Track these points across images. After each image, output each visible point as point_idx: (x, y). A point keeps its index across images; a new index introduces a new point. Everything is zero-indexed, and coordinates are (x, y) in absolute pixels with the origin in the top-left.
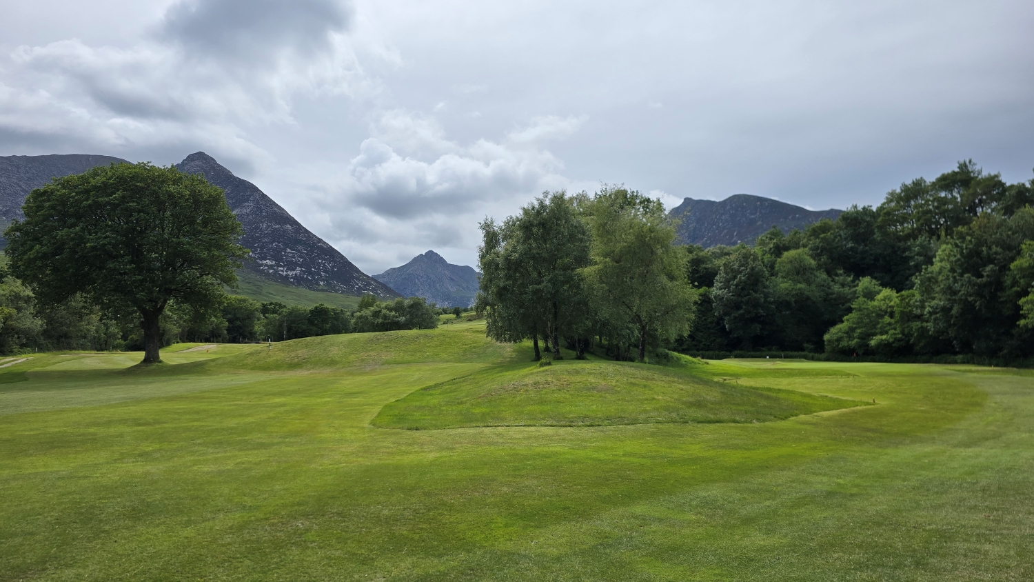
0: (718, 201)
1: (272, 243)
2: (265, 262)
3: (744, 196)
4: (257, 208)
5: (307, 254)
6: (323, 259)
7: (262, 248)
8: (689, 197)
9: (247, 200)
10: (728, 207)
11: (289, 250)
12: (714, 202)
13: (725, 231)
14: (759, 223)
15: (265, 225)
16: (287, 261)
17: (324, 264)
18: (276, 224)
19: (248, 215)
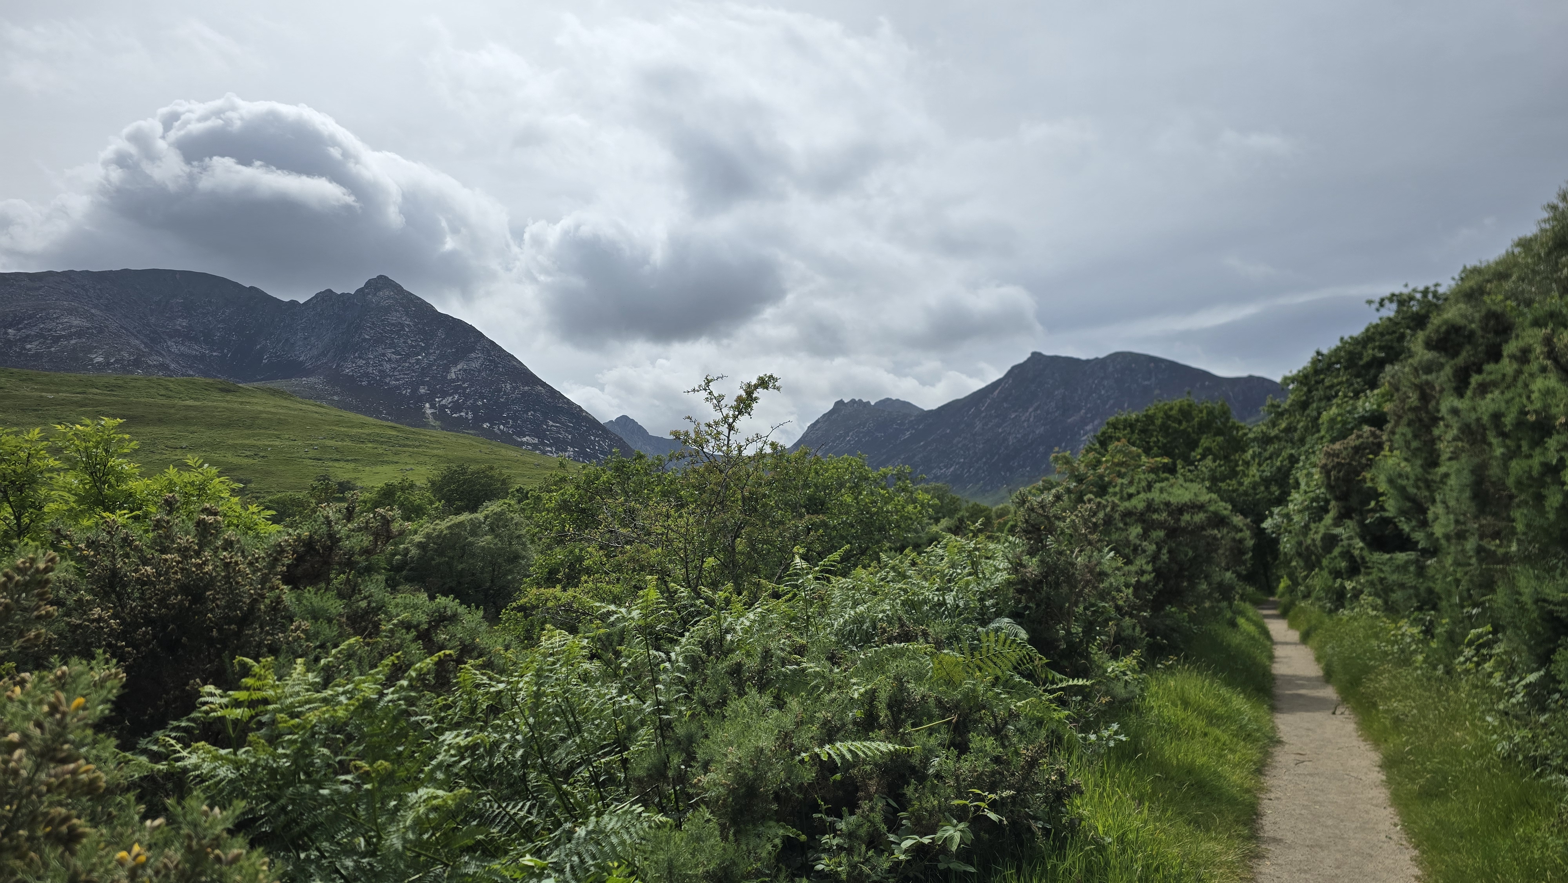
0: (1083, 357)
1: (526, 412)
2: (524, 439)
3: (1131, 354)
4: (490, 361)
5: (573, 428)
6: (596, 436)
7: (515, 419)
8: (1038, 350)
9: (473, 350)
10: (1111, 369)
11: (551, 423)
12: (1077, 361)
13: (1111, 402)
14: (1157, 392)
15: (508, 386)
16: (553, 438)
17: (598, 442)
18: (524, 385)
19: (479, 371)
